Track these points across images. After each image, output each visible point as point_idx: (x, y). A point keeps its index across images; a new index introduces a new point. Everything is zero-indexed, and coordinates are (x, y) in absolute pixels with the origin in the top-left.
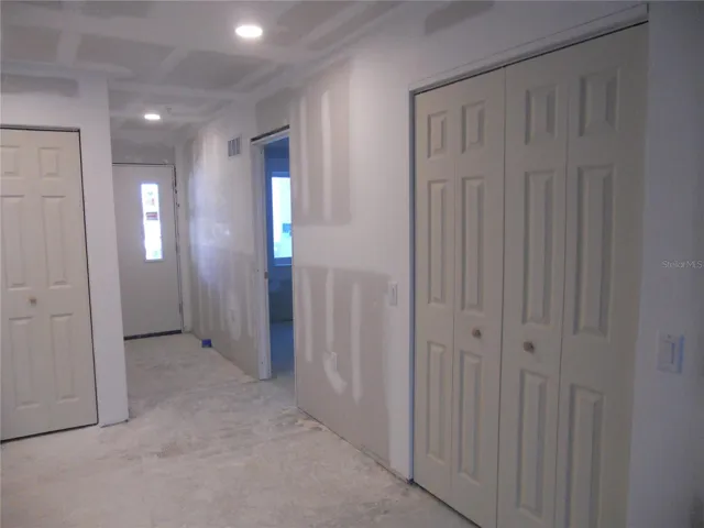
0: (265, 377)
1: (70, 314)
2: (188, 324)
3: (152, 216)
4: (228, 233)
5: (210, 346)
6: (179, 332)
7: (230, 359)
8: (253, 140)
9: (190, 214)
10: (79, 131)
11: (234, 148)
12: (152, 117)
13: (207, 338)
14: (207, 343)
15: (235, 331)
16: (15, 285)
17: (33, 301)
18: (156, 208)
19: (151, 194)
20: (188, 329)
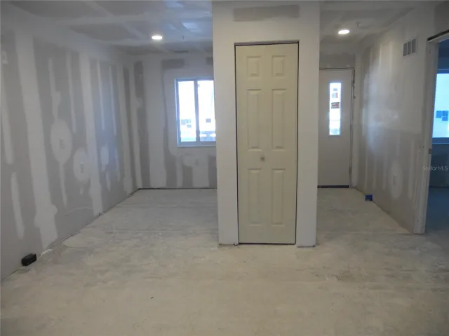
0: (419, 232)
1: (284, 169)
2: (354, 181)
3: (335, 105)
4: (396, 117)
5: (371, 200)
6: (347, 187)
7: (389, 213)
8: (429, 39)
9: (363, 103)
10: (298, 43)
11: (409, 49)
12: (344, 32)
13: (369, 193)
14: (369, 198)
15: (396, 192)
16: (253, 148)
17: (263, 159)
18: (338, 100)
19: (335, 90)
20: (354, 185)
